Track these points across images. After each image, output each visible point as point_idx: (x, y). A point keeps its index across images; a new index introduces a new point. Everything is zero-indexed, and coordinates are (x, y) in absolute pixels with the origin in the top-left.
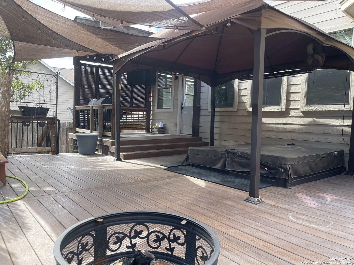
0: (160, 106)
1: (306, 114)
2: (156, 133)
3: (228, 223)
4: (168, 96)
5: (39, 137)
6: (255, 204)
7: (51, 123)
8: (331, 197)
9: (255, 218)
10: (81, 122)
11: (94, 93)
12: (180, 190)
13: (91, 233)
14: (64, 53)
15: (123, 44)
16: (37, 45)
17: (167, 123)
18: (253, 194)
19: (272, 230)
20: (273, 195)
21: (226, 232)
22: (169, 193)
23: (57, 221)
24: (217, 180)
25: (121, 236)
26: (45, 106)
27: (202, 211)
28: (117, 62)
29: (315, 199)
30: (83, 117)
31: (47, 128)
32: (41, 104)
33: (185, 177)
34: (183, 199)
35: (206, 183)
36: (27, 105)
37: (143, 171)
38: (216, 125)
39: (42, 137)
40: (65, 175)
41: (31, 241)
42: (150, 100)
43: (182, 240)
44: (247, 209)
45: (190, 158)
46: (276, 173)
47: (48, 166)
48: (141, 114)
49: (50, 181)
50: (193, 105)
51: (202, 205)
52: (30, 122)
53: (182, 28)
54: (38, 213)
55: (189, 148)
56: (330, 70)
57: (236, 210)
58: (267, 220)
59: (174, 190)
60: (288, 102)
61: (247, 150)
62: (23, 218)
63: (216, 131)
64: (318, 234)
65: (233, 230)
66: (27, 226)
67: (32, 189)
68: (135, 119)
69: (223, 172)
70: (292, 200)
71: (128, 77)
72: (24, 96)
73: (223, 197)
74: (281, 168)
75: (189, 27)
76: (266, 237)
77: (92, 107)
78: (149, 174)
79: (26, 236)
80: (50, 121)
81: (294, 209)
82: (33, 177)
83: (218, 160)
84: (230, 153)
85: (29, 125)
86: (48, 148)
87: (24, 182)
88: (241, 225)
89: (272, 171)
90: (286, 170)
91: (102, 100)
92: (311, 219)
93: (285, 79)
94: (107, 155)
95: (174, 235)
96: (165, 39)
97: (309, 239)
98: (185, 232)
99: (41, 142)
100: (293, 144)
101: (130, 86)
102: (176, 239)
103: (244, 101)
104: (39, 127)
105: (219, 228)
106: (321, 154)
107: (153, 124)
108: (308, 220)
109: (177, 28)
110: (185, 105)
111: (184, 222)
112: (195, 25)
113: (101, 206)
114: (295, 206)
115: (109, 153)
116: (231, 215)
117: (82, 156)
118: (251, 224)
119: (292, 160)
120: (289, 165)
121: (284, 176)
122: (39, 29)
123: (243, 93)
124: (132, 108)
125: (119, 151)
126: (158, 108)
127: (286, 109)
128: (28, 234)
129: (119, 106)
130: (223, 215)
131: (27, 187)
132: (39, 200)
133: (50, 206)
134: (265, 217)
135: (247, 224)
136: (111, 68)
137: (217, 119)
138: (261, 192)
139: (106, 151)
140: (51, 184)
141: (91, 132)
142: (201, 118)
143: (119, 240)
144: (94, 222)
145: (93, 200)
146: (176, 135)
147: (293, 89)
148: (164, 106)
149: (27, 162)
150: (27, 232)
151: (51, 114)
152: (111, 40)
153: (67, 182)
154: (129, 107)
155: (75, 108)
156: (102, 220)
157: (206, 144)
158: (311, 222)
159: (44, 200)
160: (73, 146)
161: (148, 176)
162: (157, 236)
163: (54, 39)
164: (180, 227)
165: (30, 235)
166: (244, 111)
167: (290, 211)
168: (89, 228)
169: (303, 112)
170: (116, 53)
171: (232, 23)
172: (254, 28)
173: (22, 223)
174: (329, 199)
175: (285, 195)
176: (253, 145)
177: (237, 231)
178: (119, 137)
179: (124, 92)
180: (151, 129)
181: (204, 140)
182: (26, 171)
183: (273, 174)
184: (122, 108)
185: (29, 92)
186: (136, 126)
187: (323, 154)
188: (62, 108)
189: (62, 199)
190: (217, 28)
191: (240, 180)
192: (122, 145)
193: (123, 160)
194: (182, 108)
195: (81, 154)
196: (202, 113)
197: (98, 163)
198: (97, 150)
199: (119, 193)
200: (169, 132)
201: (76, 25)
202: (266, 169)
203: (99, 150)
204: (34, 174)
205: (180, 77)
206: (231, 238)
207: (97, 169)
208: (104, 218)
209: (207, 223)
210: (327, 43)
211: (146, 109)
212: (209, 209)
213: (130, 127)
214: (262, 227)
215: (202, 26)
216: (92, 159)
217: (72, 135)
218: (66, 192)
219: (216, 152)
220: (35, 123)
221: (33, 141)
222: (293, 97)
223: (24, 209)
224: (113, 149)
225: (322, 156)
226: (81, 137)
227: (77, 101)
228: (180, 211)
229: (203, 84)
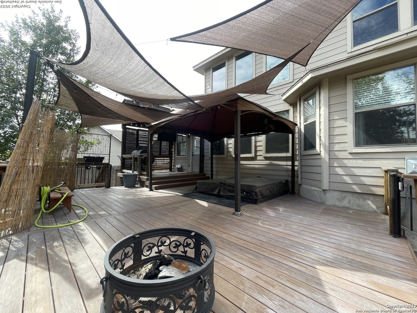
0: (179, 154)
1: (266, 158)
2: (176, 171)
3: (222, 230)
4: (184, 148)
5: (97, 176)
6: (238, 216)
7: (105, 167)
8: (282, 209)
9: (238, 225)
10: (126, 165)
11: (135, 146)
12: (191, 209)
13: (131, 245)
14: (116, 122)
15: (154, 117)
16: (97, 117)
17: (183, 165)
18: (237, 210)
19: (249, 233)
20: (249, 209)
21: (221, 236)
22: (184, 212)
23: (107, 235)
24: (215, 202)
25: (151, 245)
26: (101, 156)
27: (205, 223)
28: (150, 127)
29: (273, 211)
30: (128, 162)
31: (103, 170)
32: (99, 155)
33: (195, 201)
34: (193, 215)
35: (208, 203)
36: (89, 155)
37: (168, 197)
38: (214, 166)
39: (99, 177)
40: (114, 202)
41: (88, 252)
42: (172, 150)
43: (192, 245)
44: (234, 220)
45: (198, 187)
46: (250, 196)
47: (102, 197)
48: (166, 160)
49: (103, 207)
50: (199, 153)
51: (206, 219)
52: (91, 167)
53: (191, 109)
54: (94, 230)
55: (197, 181)
56: (278, 133)
57: (227, 221)
58: (246, 226)
59: (188, 210)
60: (256, 151)
61: (232, 181)
62: (83, 235)
63: (214, 169)
64: (276, 233)
65: (225, 235)
66: (86, 241)
67: (91, 213)
68: (162, 162)
69: (218, 196)
70: (260, 212)
71: (158, 136)
72: (87, 149)
73: (218, 213)
74: (253, 192)
75: (195, 109)
76: (245, 238)
77: (134, 155)
78: (171, 200)
79: (85, 249)
80: (105, 165)
81: (261, 218)
82: (92, 205)
83: (216, 188)
84: (222, 184)
85: (90, 169)
86: (103, 184)
87: (85, 209)
88: (230, 231)
89: (248, 194)
90: (256, 194)
91: (140, 151)
92: (272, 224)
93: (253, 138)
94: (144, 187)
95: (187, 242)
96: (181, 114)
97: (270, 237)
98: (194, 240)
99: (99, 180)
100: (260, 177)
101: (159, 141)
102: (188, 245)
103: (231, 151)
104: (97, 170)
105: (216, 234)
106: (276, 183)
107: (174, 166)
108: (269, 224)
109: (188, 109)
110: (195, 153)
111: (193, 234)
112: (199, 107)
113: (139, 223)
114: (262, 216)
115: (145, 186)
116: (224, 225)
117: (126, 188)
118: (236, 230)
119: (259, 187)
120: (257, 190)
121: (255, 198)
122: (99, 108)
123: (230, 146)
124: (160, 156)
125: (151, 184)
126: (177, 155)
127: (255, 155)
128: (85, 247)
129: (152, 155)
130: (218, 224)
131: (87, 212)
132: (96, 221)
133: (103, 225)
134: (245, 224)
135: (234, 230)
136: (147, 131)
137: (214, 162)
138: (242, 208)
139: (143, 185)
140: (104, 209)
141: (133, 172)
142: (205, 162)
143: (150, 249)
144: (133, 237)
145: (133, 220)
146: (189, 173)
147: (258, 144)
148: (181, 154)
149: (88, 194)
150: (85, 245)
151: (105, 161)
152: (147, 114)
153: (115, 207)
154: (159, 155)
155: (122, 156)
156: (139, 236)
157: (208, 178)
158: (271, 226)
159: (99, 221)
160: (120, 182)
161: (171, 201)
162: (176, 244)
163: (109, 114)
164: (191, 237)
165: (87, 247)
166: (231, 157)
167: (259, 219)
168: (129, 242)
169: (264, 157)
170: (150, 122)
171: (220, 106)
172: (234, 110)
173: (82, 239)
174: (281, 210)
175: (256, 209)
176: (236, 178)
177: (227, 235)
178: (151, 175)
179: (156, 145)
180: (173, 169)
181: (207, 175)
182: (87, 201)
183: (249, 196)
184: (154, 156)
185: (91, 147)
186: (163, 167)
187: (277, 183)
188: (113, 156)
189: (112, 220)
190: (212, 109)
191: (229, 201)
192: (153, 180)
193: (154, 190)
194: (193, 155)
195: (125, 187)
196: (205, 158)
197: (137, 193)
198: (137, 184)
199: (151, 214)
200: (185, 171)
201: (124, 105)
202: (245, 193)
203: (138, 184)
204: (92, 202)
205: (191, 136)
206: (224, 240)
207: (136, 197)
208: (140, 234)
209: (208, 231)
210: (275, 119)
211: (170, 156)
212: (210, 221)
213: (159, 168)
214: (242, 231)
215: (203, 108)
216: (133, 190)
217: (120, 174)
218: (114, 215)
219: (214, 184)
220: (94, 167)
221: (93, 179)
222: (258, 148)
223: (84, 228)
224: (148, 183)
225: (276, 184)
226: (126, 176)
227: (124, 152)
228: (191, 224)
229: (205, 140)
